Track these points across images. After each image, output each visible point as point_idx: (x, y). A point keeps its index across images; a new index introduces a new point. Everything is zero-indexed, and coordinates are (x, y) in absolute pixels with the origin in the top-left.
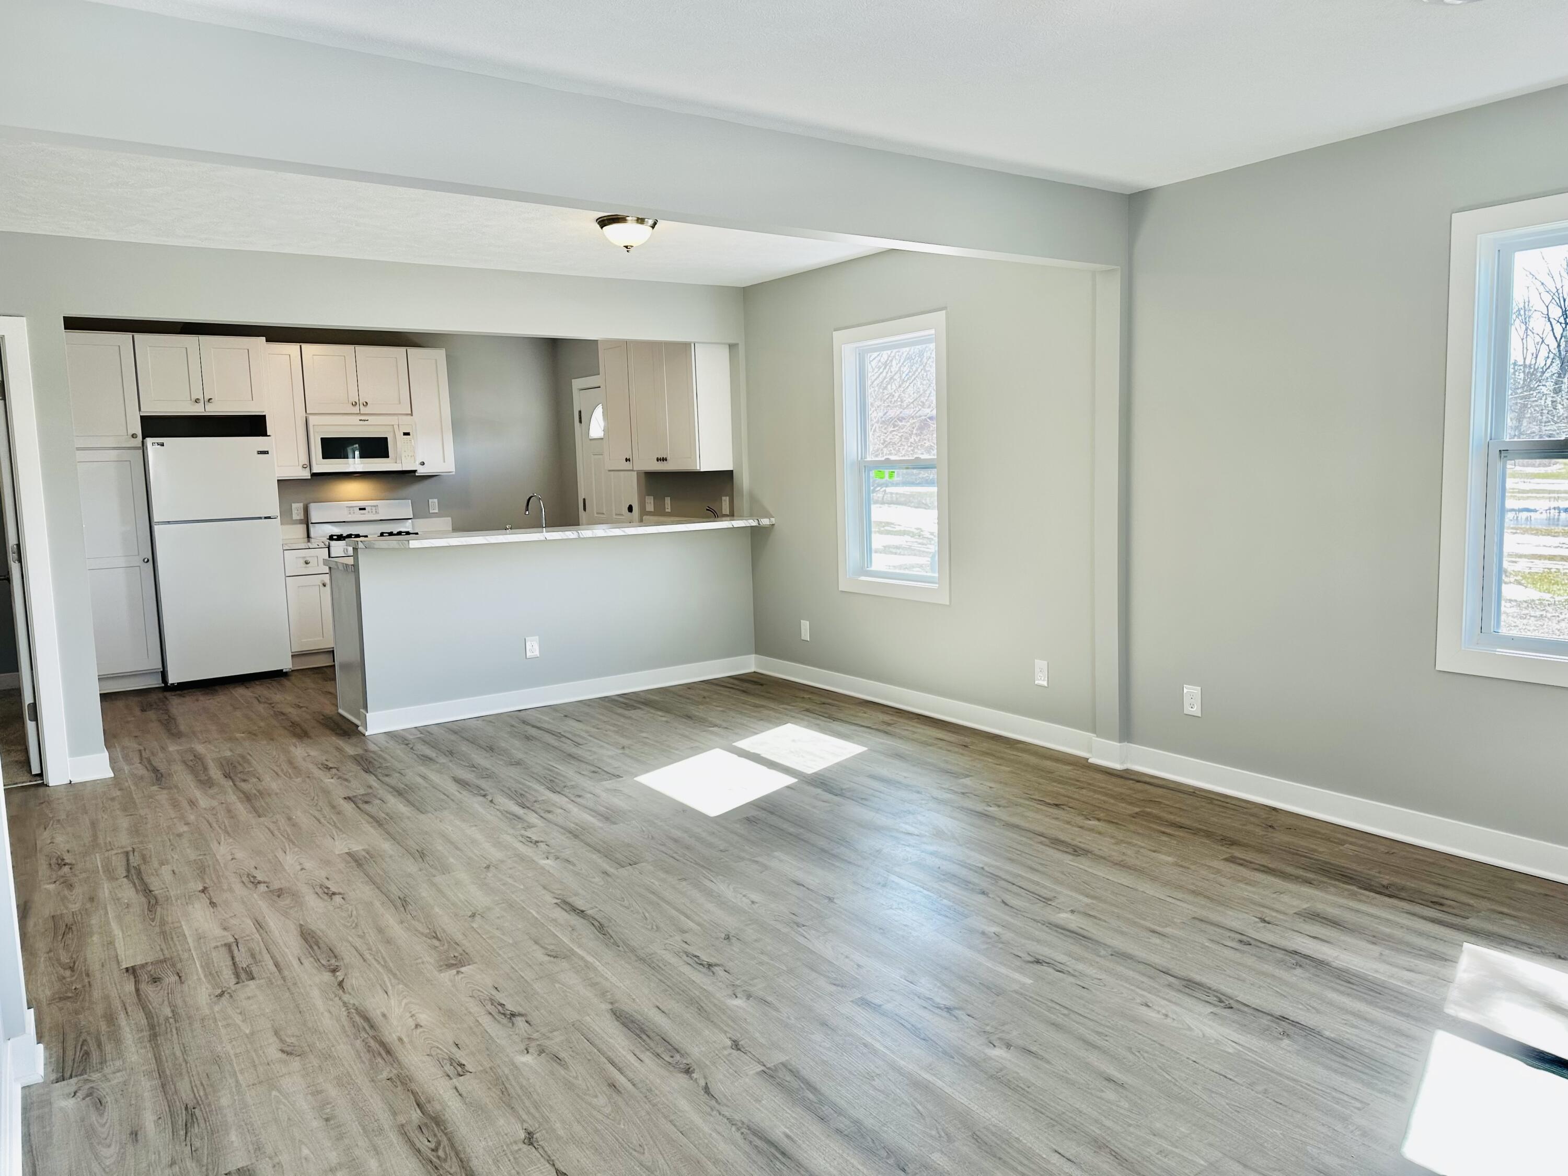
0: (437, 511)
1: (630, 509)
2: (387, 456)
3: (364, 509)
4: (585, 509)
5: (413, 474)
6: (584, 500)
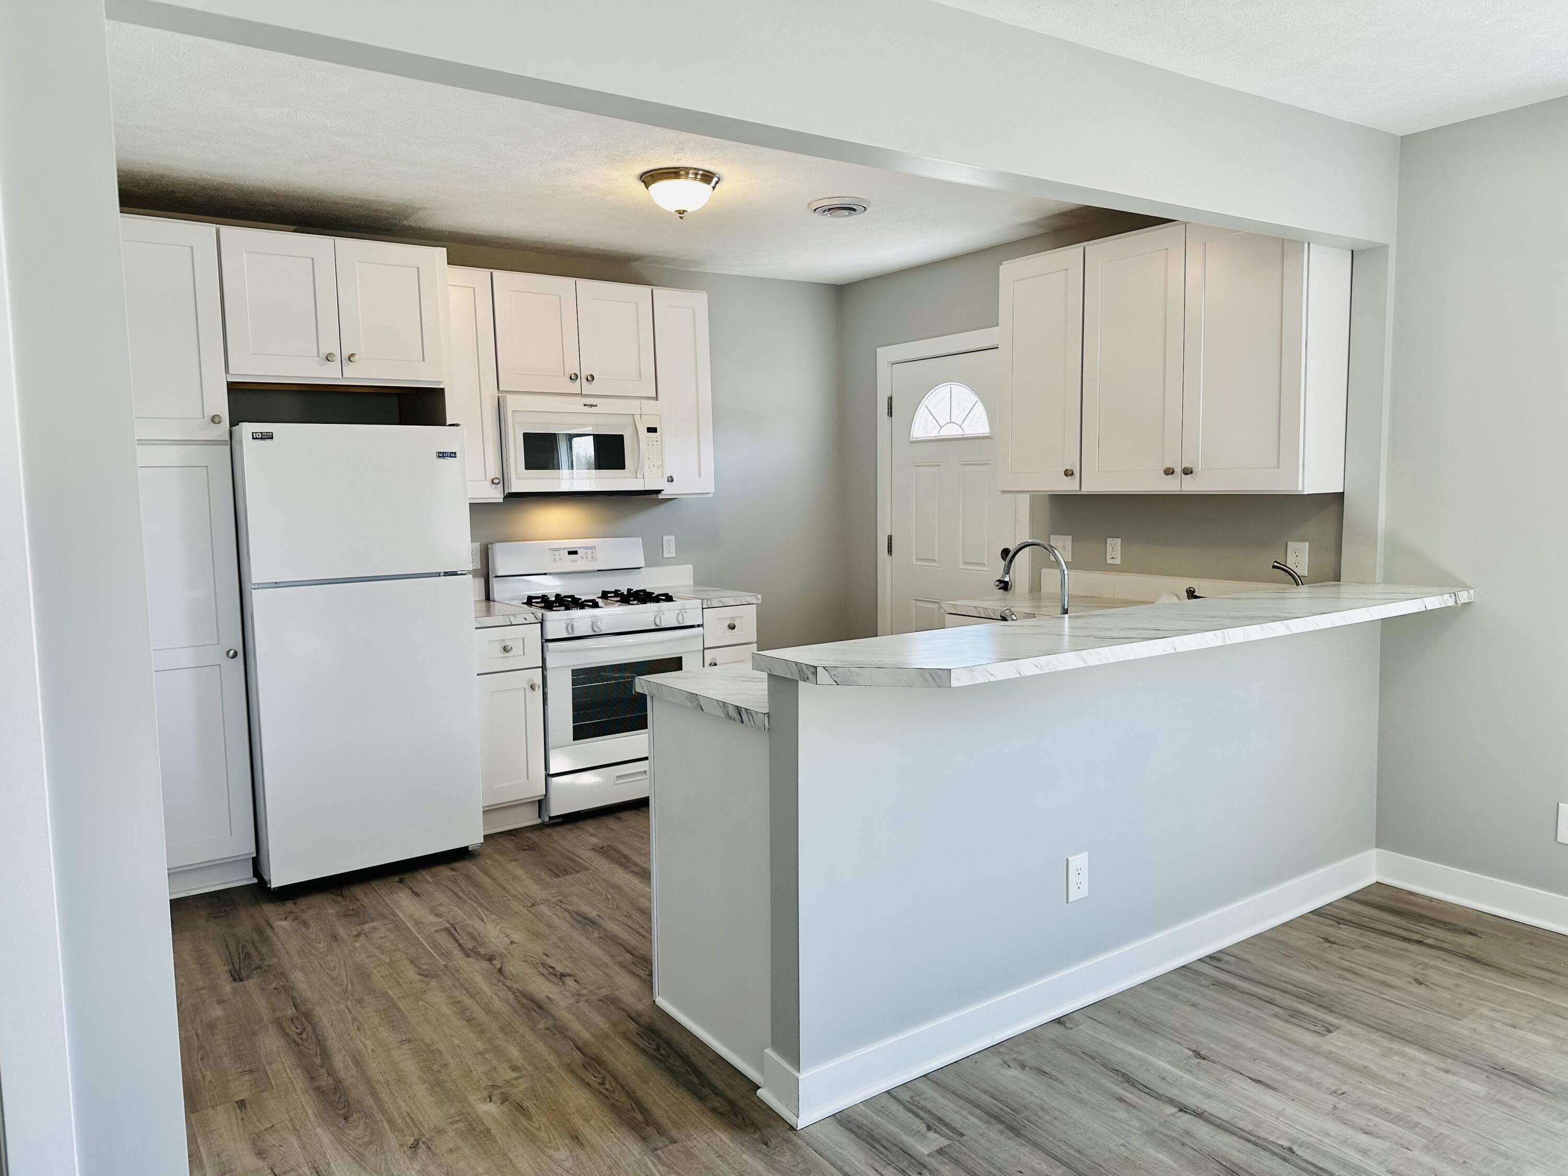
2: (623, 467)
3: (575, 553)
5: (653, 496)
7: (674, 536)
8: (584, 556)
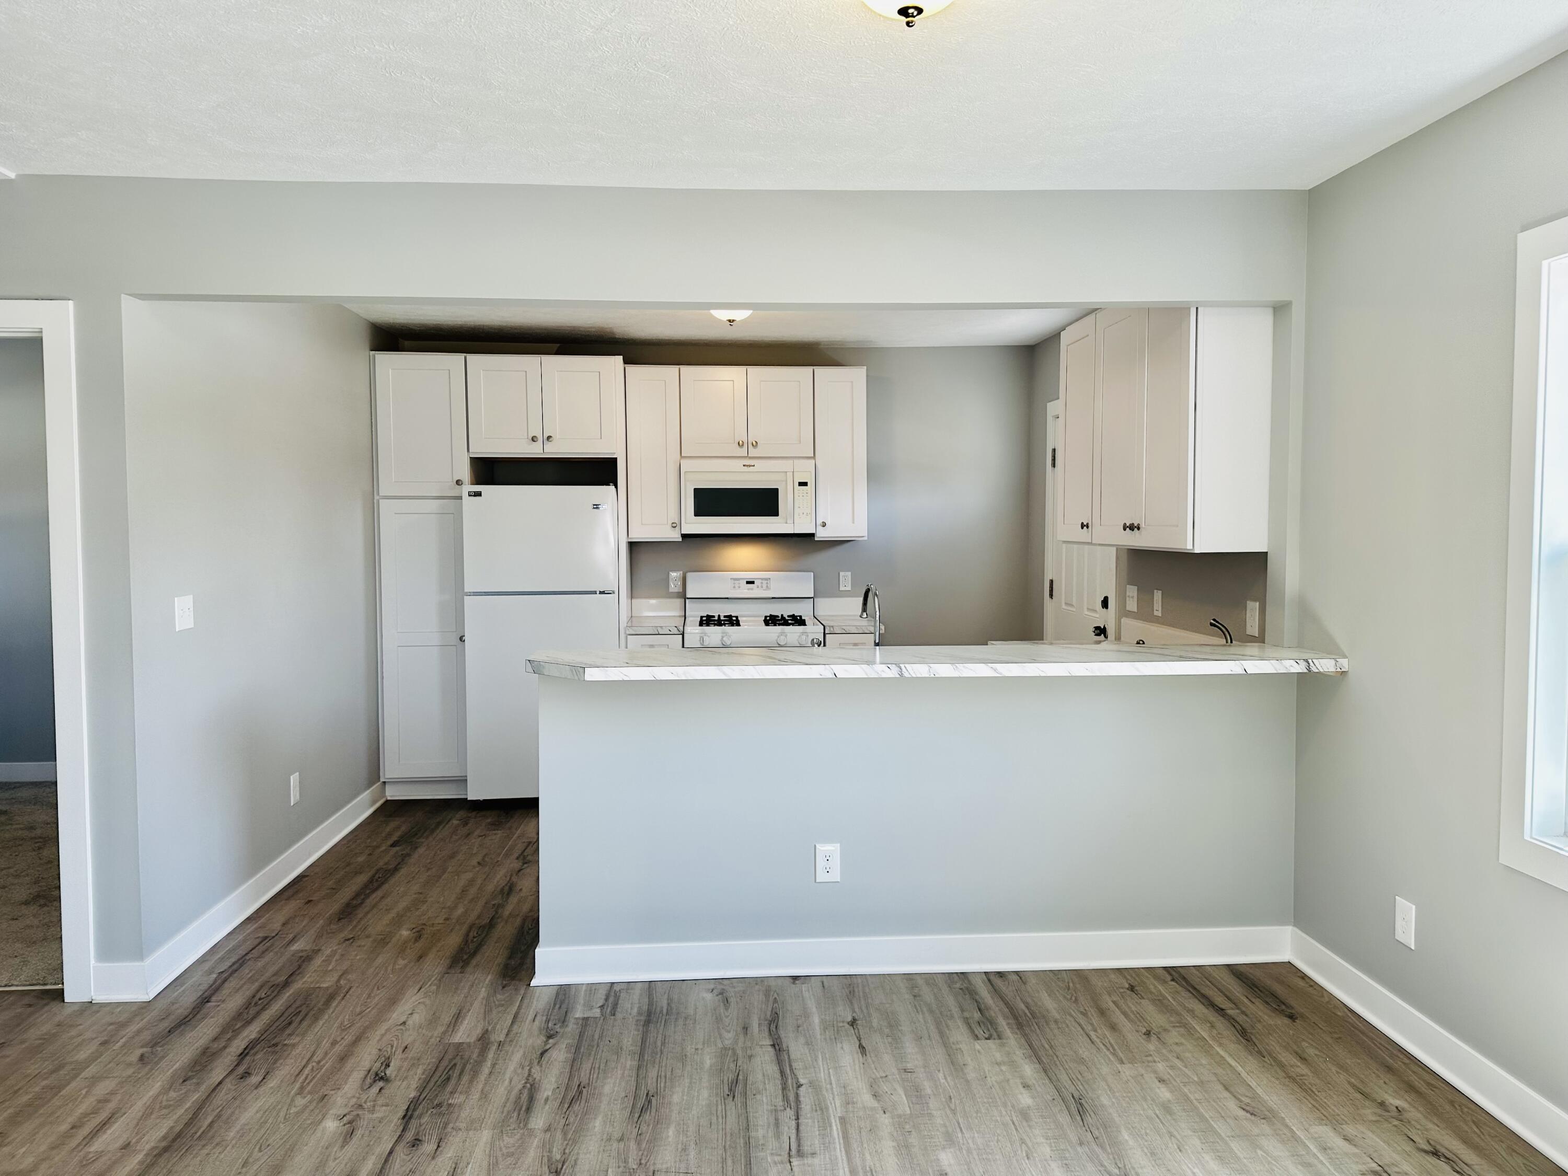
0: (849, 588)
1: (1105, 603)
3: (753, 583)
4: (1051, 596)
6: (1052, 582)
7: (850, 573)
8: (760, 585)
